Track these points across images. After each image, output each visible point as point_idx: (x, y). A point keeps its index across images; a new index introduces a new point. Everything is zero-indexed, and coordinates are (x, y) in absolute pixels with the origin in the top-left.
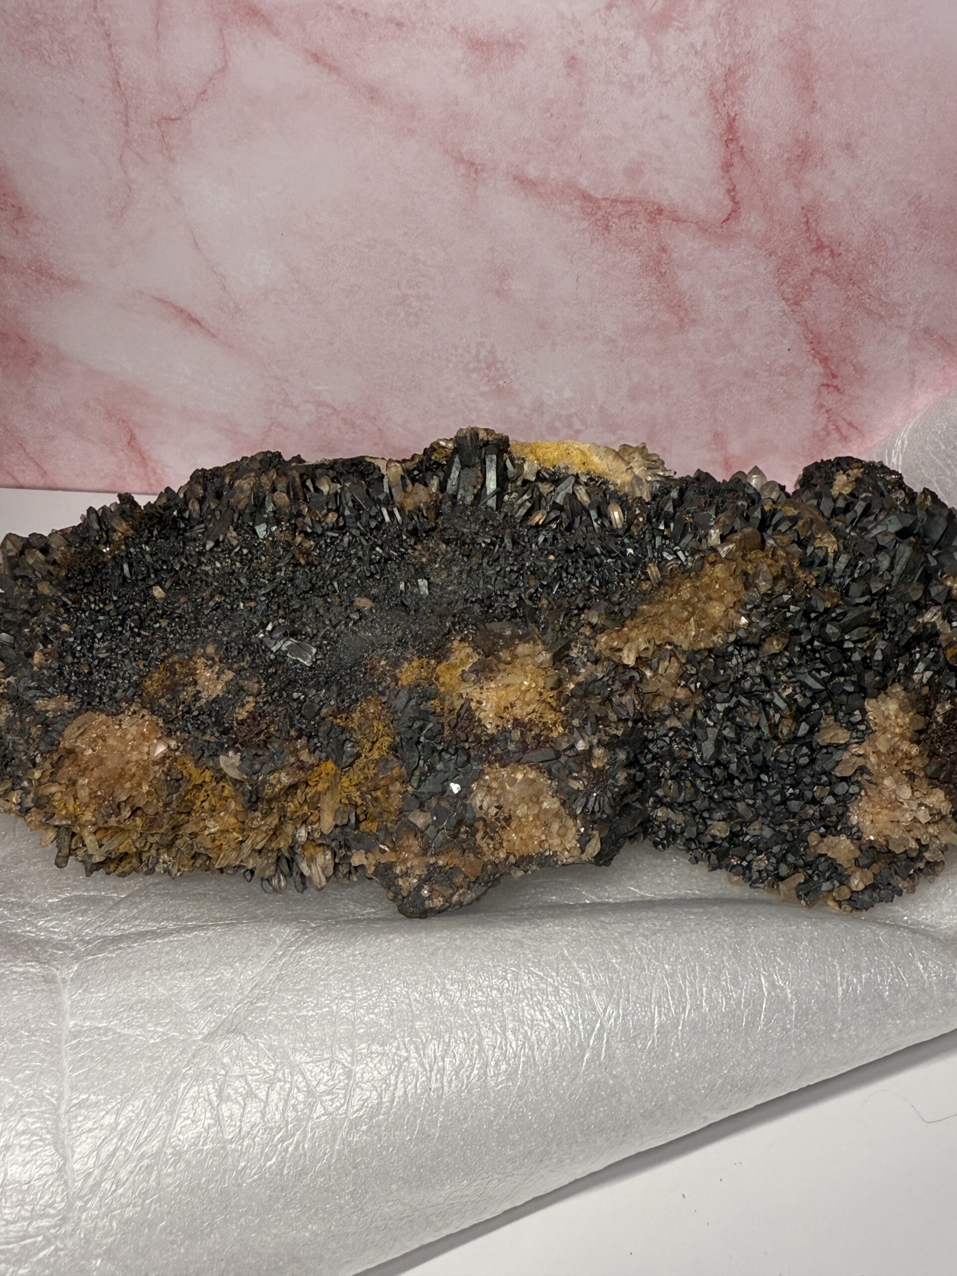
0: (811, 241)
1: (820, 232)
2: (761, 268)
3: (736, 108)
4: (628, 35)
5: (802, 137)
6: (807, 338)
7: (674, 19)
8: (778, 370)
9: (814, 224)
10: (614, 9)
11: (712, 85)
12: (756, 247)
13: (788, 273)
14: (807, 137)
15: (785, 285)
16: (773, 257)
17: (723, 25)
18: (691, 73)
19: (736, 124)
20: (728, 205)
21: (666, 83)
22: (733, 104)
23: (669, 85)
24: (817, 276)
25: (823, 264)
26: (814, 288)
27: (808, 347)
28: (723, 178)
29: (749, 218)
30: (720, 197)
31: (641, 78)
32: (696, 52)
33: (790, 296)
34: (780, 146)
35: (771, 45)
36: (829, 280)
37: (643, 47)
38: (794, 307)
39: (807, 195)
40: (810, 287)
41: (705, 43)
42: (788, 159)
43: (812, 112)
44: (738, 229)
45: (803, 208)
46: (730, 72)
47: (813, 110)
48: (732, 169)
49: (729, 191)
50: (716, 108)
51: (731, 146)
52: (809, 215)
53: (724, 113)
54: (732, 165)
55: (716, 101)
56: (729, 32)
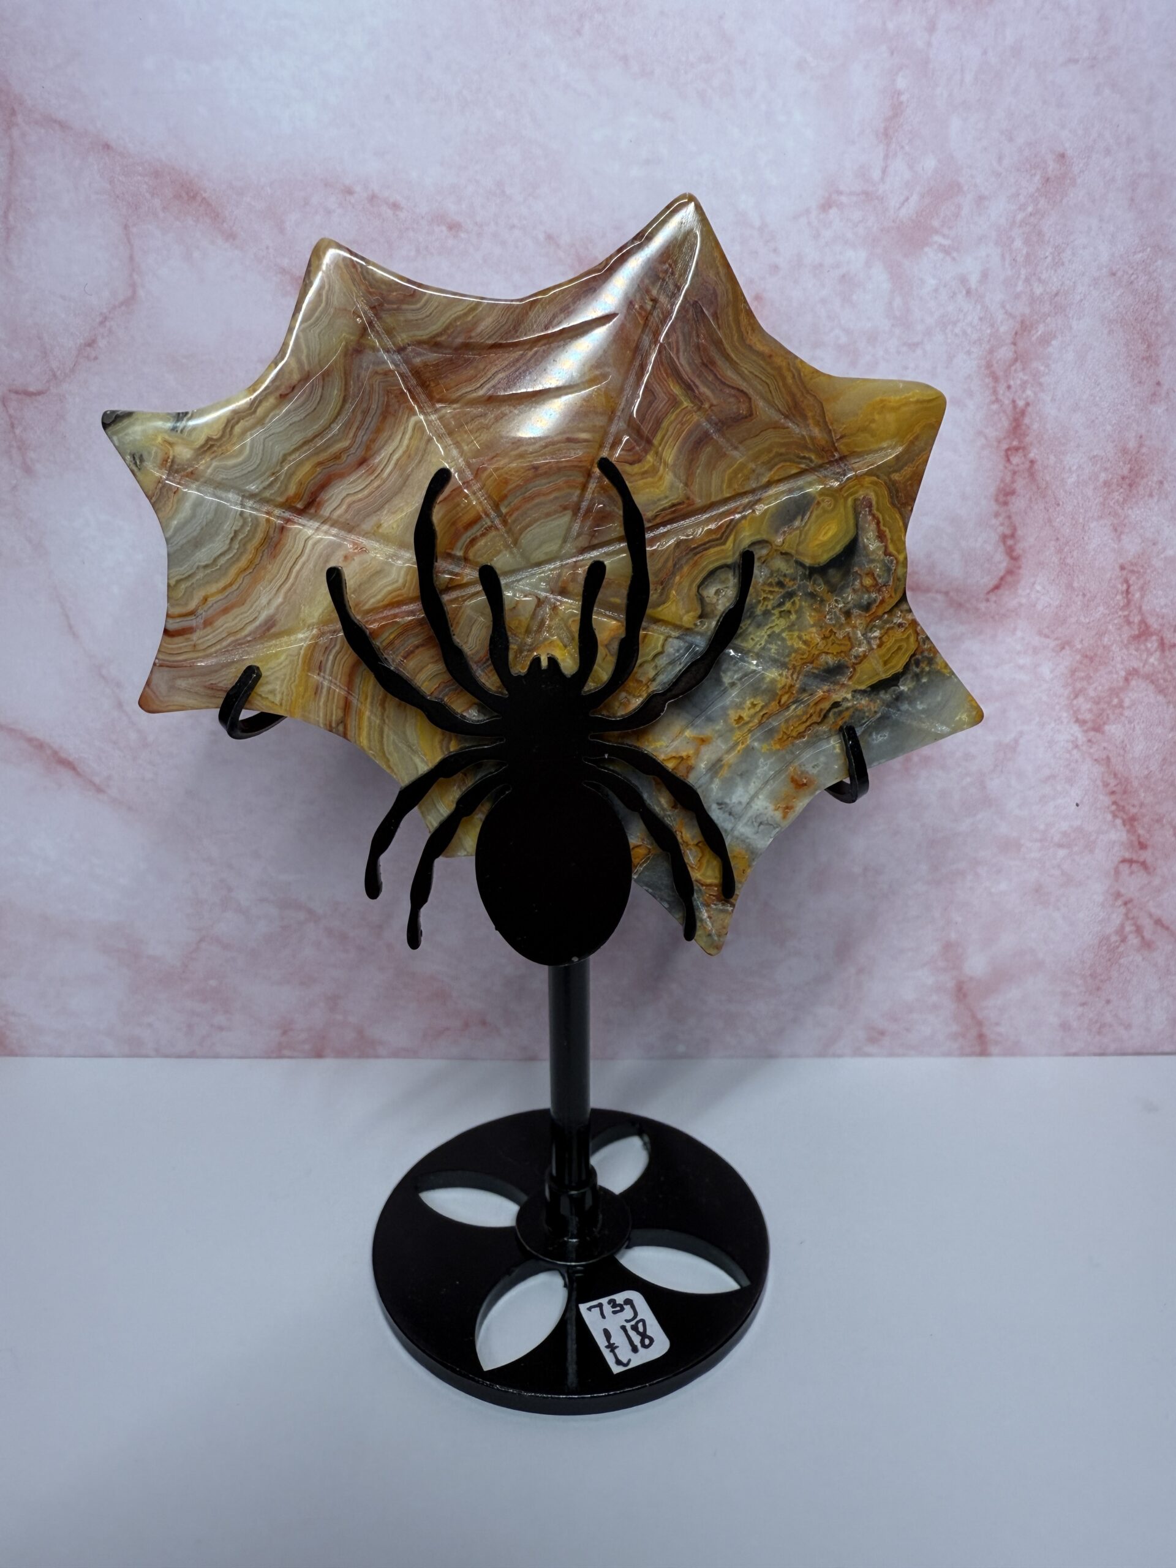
0: (1129, 623)
1: (1144, 608)
2: (1046, 670)
3: (1029, 392)
4: (855, 258)
5: (1132, 444)
6: (1106, 785)
7: (937, 232)
8: (1056, 839)
9: (1138, 595)
10: (833, 211)
11: (991, 351)
12: (1040, 633)
13: (1088, 678)
14: (1141, 445)
15: (1081, 699)
16: (1067, 651)
17: (1018, 243)
18: (957, 330)
19: (1027, 421)
20: (1002, 562)
21: (913, 346)
22: (1024, 385)
23: (919, 352)
24: (1133, 683)
25: (1146, 663)
26: (1127, 702)
27: (1106, 800)
28: (997, 515)
29: (1034, 584)
30: (989, 548)
31: (872, 338)
32: (968, 292)
33: (1088, 716)
34: (1094, 459)
35: (1096, 281)
36: (1152, 687)
37: (880, 277)
38: (1092, 734)
39: (1132, 546)
40: (1121, 702)
41: (985, 276)
42: (1106, 484)
43: (1152, 402)
44: (1013, 604)
45: (1122, 568)
46: (1024, 327)
47: (1153, 398)
48: (1013, 499)
49: (1004, 538)
50: (995, 392)
51: (1016, 460)
52: (1133, 579)
53: (1007, 402)
54: (1013, 493)
55: (996, 379)
56: (1028, 255)
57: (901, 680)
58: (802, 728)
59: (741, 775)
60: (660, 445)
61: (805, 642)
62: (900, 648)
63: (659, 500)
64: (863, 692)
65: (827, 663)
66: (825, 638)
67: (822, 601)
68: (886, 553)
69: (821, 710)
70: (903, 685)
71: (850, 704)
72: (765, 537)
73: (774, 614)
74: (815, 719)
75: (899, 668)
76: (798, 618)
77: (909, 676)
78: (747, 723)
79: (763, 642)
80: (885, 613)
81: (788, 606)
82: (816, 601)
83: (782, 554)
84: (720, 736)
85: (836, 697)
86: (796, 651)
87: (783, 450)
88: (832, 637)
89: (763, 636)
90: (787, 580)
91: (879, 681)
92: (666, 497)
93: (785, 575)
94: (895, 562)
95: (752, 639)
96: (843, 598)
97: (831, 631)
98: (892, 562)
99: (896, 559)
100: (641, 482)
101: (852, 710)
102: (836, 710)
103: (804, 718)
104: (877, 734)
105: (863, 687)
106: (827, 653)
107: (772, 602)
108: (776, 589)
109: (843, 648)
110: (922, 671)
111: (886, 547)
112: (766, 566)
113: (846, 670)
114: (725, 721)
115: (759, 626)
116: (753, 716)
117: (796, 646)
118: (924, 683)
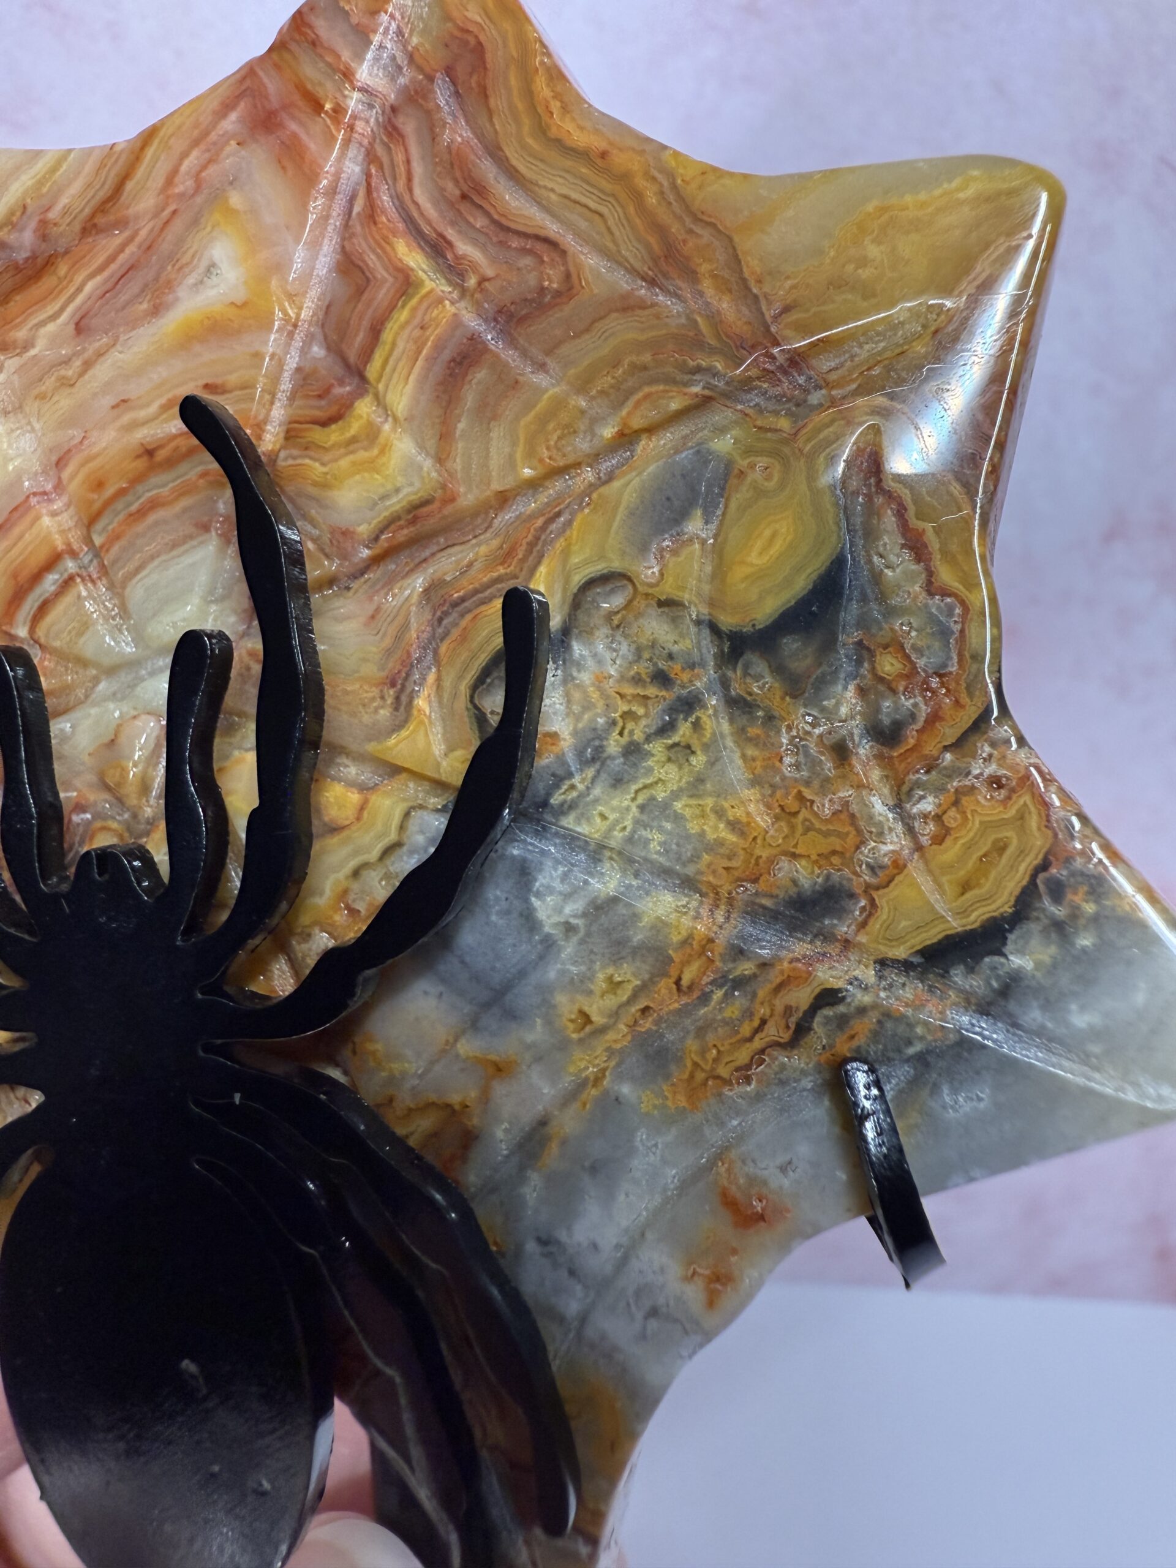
57: (1011, 937)
58: (743, 1056)
59: (594, 1170)
60: (380, 377)
61: (734, 826)
62: (1000, 848)
63: (384, 497)
64: (906, 966)
65: (794, 882)
66: (785, 814)
67: (770, 718)
68: (931, 588)
69: (788, 1010)
70: (1021, 952)
71: (867, 999)
72: (616, 565)
73: (650, 754)
74: (772, 1032)
75: (1002, 904)
76: (712, 763)
77: (1034, 927)
78: (603, 1030)
79: (628, 823)
80: (946, 748)
81: (683, 731)
82: (753, 719)
83: (661, 604)
84: (538, 1059)
85: (829, 975)
86: (712, 847)
87: (647, 358)
88: (804, 813)
89: (628, 809)
90: (677, 667)
91: (947, 937)
92: (397, 490)
93: (671, 657)
94: (958, 611)
95: (603, 817)
96: (823, 710)
97: (800, 797)
98: (950, 613)
99: (963, 603)
100: (344, 463)
101: (873, 1017)
102: (828, 1012)
103: (746, 1030)
104: (955, 1091)
105: (901, 952)
106: (794, 856)
107: (643, 722)
108: (652, 691)
109: (836, 843)
110: (1075, 914)
111: (930, 573)
112: (626, 636)
113: (848, 904)
114: (549, 1023)
115: (618, 782)
116: (615, 1014)
117: (711, 836)
118: (1084, 950)
